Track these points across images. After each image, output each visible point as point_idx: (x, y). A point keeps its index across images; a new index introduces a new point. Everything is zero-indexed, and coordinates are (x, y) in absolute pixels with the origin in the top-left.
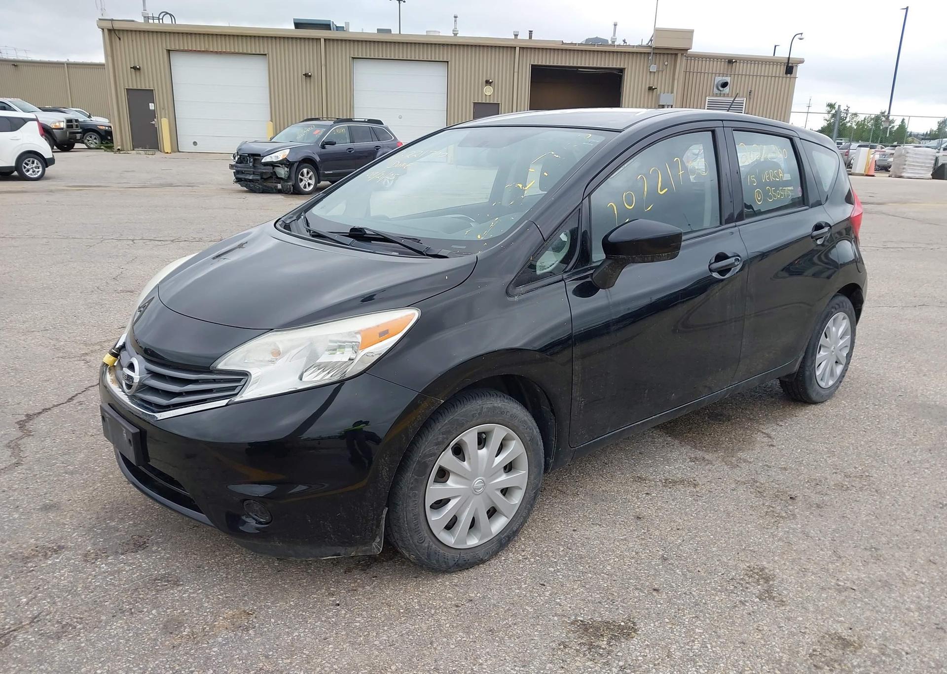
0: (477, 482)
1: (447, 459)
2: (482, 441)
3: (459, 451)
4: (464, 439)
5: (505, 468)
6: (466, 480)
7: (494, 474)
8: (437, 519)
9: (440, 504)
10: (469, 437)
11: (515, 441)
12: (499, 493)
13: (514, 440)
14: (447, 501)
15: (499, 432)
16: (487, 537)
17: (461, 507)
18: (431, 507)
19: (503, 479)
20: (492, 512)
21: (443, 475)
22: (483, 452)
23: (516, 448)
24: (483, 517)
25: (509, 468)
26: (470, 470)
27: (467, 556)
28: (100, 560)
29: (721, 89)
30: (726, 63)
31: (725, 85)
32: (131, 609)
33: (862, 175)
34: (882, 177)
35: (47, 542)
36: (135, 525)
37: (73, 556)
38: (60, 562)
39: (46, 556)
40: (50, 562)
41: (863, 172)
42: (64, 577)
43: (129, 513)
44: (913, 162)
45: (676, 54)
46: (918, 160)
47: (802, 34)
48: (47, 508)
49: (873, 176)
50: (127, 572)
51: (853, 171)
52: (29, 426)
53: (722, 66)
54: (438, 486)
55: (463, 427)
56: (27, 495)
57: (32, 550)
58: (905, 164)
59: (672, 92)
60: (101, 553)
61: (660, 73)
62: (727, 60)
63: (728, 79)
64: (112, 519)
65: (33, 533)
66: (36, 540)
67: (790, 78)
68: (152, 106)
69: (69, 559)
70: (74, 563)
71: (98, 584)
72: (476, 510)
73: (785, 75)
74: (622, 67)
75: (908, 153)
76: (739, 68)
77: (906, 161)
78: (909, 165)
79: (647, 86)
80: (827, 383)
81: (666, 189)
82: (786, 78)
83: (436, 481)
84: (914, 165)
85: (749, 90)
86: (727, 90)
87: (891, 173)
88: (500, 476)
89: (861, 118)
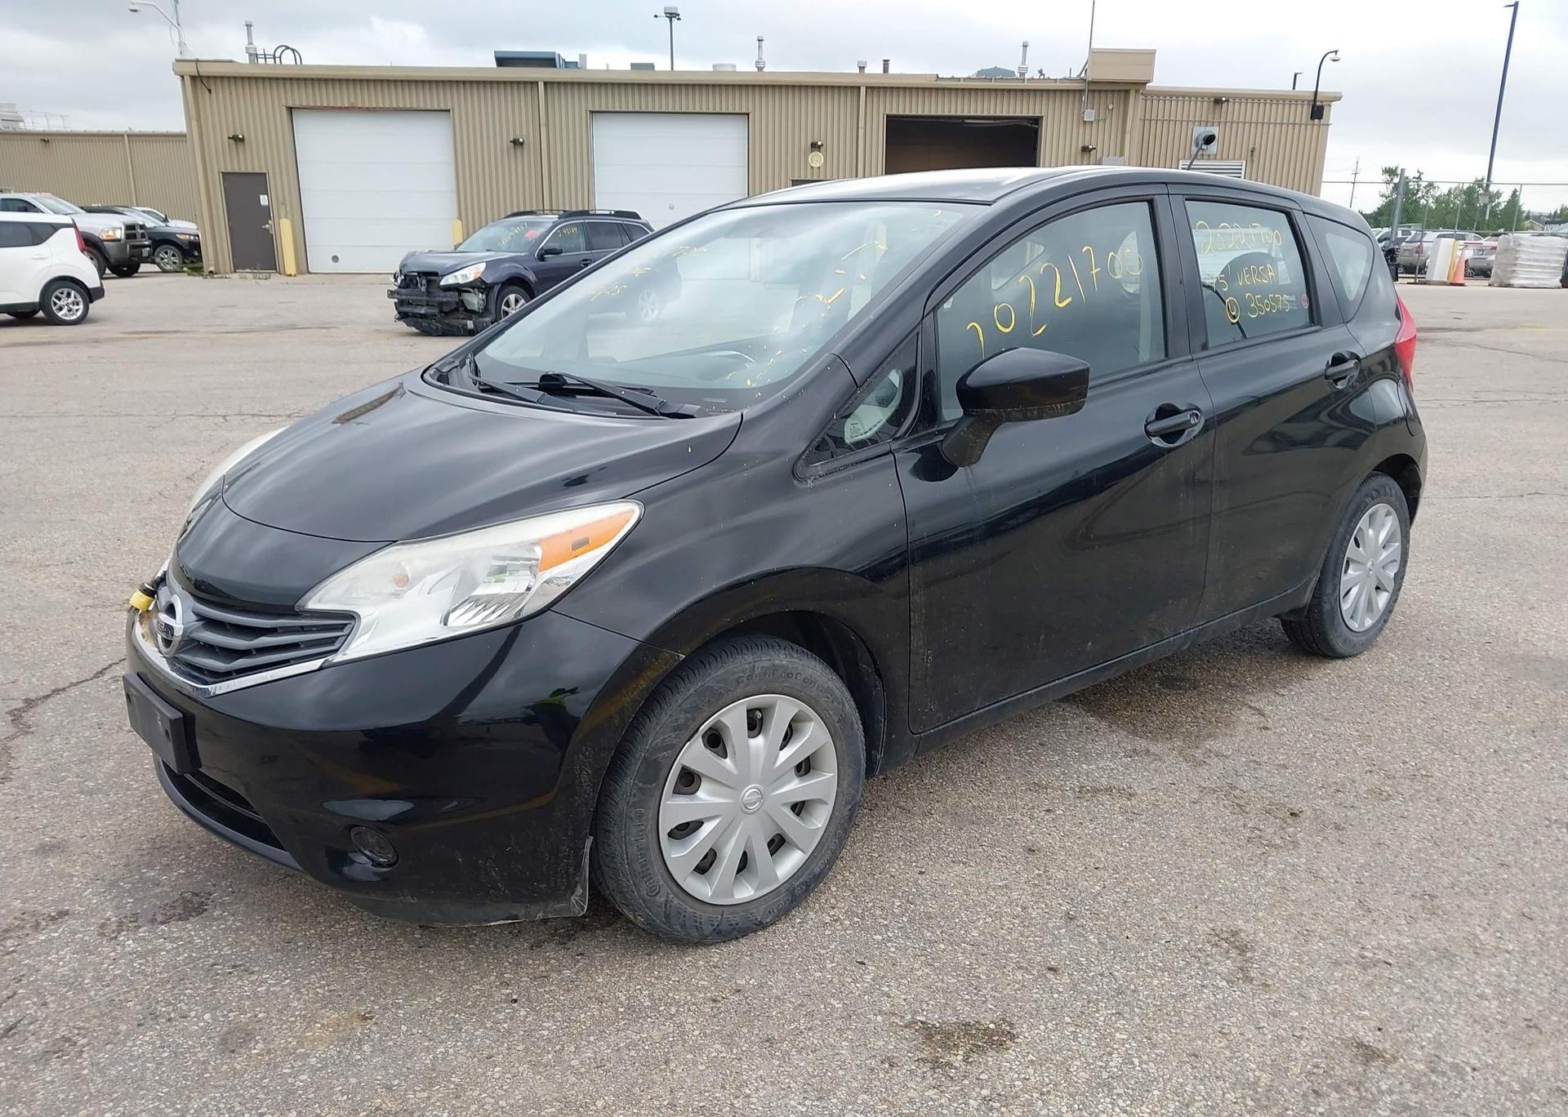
0: (749, 792)
1: (695, 753)
2: (755, 724)
3: (716, 741)
4: (723, 720)
5: (798, 768)
6: (728, 790)
7: (778, 778)
8: (680, 857)
9: (685, 830)
10: (733, 717)
11: (813, 723)
12: (788, 811)
13: (812, 720)
14: (699, 824)
15: (785, 708)
16: (770, 885)
17: (723, 833)
18: (671, 835)
19: (794, 787)
20: (778, 844)
21: (689, 781)
22: (759, 741)
23: (815, 735)
24: (761, 852)
25: (805, 768)
26: (735, 772)
27: (736, 918)
28: (125, 933)
29: (1204, 147)
30: (1212, 104)
31: (1209, 140)
32: (169, 1014)
33: (1444, 284)
34: (1478, 286)
35: (41, 904)
36: (188, 875)
37: (82, 926)
38: (59, 937)
39: (36, 927)
40: (43, 938)
41: (1446, 280)
42: (64, 961)
43: (181, 855)
44: (1529, 260)
45: (1127, 92)
46: (1537, 257)
47: (1336, 52)
48: (44, 850)
49: (1462, 285)
50: (168, 951)
51: (1428, 277)
52: (29, 717)
53: (1202, 109)
54: (682, 800)
55: (722, 699)
56: (15, 829)
57: (15, 918)
58: (1516, 265)
59: (1122, 154)
60: (130, 922)
61: (1101, 123)
62: (1212, 99)
63: (1215, 130)
64: (150, 866)
65: (19, 891)
66: (23, 902)
67: (1320, 125)
68: (264, 200)
69: (74, 933)
70: (82, 939)
71: (119, 972)
72: (749, 837)
73: (1310, 122)
74: (1037, 114)
75: (1519, 245)
76: (1232, 111)
77: (1517, 259)
78: (1522, 266)
79: (1080, 146)
80: (1362, 624)
81: (1070, 299)
82: (1313, 125)
83: (676, 791)
84: (1530, 266)
85: (1251, 147)
86: (1213, 148)
87: (1492, 279)
88: (789, 782)
89: (1443, 190)
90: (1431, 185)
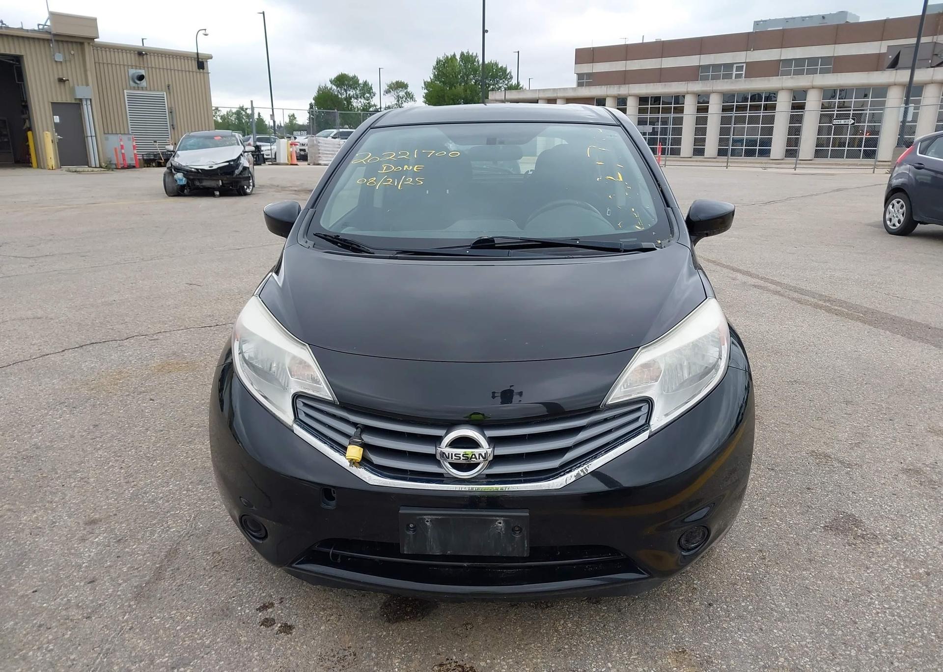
29: (138, 82)
30: (137, 55)
31: (141, 78)
33: (287, 164)
34: (303, 165)
41: (287, 162)
44: (325, 150)
45: (82, 44)
46: (328, 149)
47: (205, 30)
49: (297, 165)
51: (278, 161)
53: (133, 59)
58: (319, 153)
59: (87, 85)
61: (68, 64)
62: (136, 52)
63: (143, 72)
67: (204, 73)
73: (198, 70)
74: (18, 53)
75: (319, 142)
76: (152, 61)
77: (319, 150)
78: (323, 154)
79: (56, 77)
82: (200, 73)
84: (327, 154)
85: (167, 84)
86: (144, 83)
87: (309, 161)
89: (224, 112)
90: (217, 109)
